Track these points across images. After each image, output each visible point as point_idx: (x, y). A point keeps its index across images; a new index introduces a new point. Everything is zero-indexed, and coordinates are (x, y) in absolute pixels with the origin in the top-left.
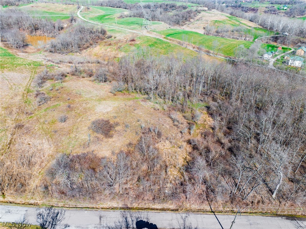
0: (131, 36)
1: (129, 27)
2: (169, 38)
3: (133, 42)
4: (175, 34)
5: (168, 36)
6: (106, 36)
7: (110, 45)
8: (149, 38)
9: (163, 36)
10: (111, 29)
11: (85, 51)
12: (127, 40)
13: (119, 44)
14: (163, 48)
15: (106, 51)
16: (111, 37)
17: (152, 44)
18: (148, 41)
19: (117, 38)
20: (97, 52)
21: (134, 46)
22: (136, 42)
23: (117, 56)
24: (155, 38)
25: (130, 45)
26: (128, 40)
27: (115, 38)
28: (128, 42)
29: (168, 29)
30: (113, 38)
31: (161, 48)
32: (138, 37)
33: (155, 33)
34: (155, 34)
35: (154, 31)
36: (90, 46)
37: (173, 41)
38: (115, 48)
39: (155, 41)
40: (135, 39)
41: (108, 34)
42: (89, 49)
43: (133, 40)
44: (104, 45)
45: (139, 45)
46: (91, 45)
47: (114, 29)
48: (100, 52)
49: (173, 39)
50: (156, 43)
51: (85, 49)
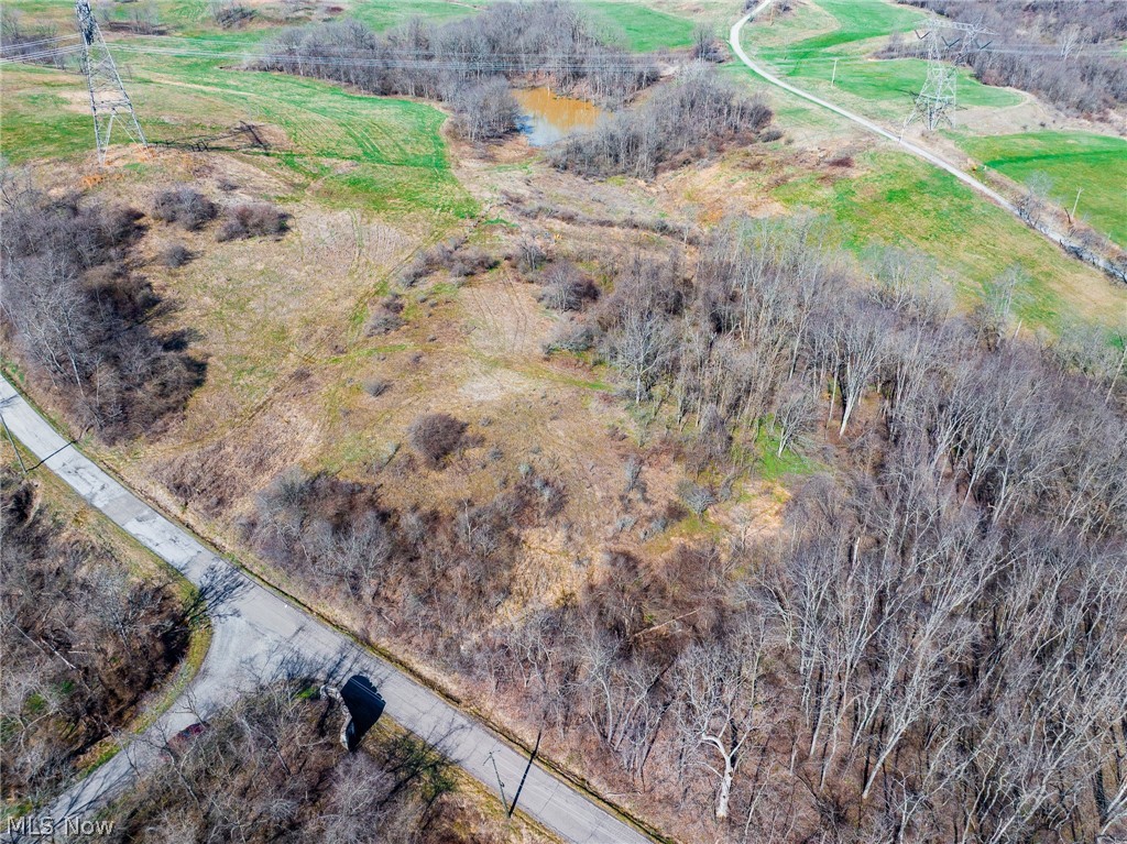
0: (847, 143)
1: (868, 107)
2: (993, 173)
3: (838, 171)
4: (1040, 157)
5: (993, 164)
6: (764, 131)
7: (756, 167)
8: (910, 162)
9: (971, 162)
10: (800, 104)
11: (669, 174)
12: (824, 157)
13: (787, 170)
14: (933, 213)
15: (730, 186)
16: (777, 137)
17: (902, 191)
18: (894, 175)
19: (796, 146)
20: (701, 186)
21: (833, 185)
22: (849, 170)
23: (753, 212)
24: (932, 166)
25: (822, 179)
26: (827, 159)
27: (789, 142)
28: (822, 165)
29: (1029, 130)
30: (782, 141)
31: (927, 212)
32: (872, 150)
33: (949, 144)
34: (945, 150)
35: (950, 136)
36: (692, 159)
37: (1001, 187)
38: (765, 183)
39: (924, 178)
40: (854, 158)
41: (775, 124)
42: (686, 168)
43: (844, 163)
44: (735, 163)
45: (854, 184)
46: (699, 155)
47: (809, 106)
48: (710, 188)
49: (1007, 180)
50: (921, 186)
51: (673, 168)
